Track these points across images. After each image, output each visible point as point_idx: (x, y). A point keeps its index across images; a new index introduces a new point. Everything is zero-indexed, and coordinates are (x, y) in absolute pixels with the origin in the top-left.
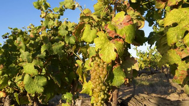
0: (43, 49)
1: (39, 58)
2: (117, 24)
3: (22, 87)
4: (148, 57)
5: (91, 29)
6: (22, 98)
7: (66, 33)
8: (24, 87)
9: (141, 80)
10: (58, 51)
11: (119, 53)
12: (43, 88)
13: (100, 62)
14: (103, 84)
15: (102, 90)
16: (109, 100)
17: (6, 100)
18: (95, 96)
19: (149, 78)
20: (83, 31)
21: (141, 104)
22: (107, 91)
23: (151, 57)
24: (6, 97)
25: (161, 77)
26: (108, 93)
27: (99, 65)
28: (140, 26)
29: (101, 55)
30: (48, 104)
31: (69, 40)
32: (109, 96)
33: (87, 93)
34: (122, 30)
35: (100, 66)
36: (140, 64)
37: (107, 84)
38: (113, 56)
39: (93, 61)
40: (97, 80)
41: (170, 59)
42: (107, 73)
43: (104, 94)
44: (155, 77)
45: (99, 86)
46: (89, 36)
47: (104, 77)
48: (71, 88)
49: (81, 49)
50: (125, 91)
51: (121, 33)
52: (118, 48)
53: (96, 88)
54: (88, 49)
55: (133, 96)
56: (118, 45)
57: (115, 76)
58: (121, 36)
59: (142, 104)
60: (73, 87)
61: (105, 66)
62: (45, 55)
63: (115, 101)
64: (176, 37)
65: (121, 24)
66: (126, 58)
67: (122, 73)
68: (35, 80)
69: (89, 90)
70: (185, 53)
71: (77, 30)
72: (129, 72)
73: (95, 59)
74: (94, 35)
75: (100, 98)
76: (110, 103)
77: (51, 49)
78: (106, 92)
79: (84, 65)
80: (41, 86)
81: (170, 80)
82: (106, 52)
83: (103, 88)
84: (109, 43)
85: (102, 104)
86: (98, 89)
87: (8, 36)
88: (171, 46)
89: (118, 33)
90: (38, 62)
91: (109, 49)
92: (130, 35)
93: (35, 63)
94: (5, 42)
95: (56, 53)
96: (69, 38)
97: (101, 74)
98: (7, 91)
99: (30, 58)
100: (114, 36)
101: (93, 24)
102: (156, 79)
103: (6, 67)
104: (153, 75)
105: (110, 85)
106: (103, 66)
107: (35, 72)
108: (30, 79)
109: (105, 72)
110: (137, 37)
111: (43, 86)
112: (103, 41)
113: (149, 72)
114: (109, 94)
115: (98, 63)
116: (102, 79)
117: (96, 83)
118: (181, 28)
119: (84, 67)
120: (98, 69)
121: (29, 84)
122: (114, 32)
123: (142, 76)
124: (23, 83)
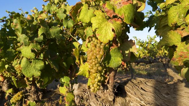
0: (40, 32)
1: (36, 42)
2: (116, 4)
3: (19, 70)
4: (148, 46)
5: (89, 9)
6: (20, 82)
7: (64, 17)
8: (21, 71)
9: (139, 70)
10: (56, 35)
11: (117, 33)
12: (40, 71)
13: (97, 42)
14: (99, 64)
15: (98, 71)
16: (106, 83)
17: (4, 83)
18: (92, 78)
19: (147, 68)
20: (80, 11)
21: (137, 87)
22: (104, 73)
23: (150, 47)
24: (4, 81)
25: (159, 67)
26: (104, 75)
27: (95, 46)
28: (140, 7)
29: (98, 35)
30: (46, 88)
31: (67, 24)
32: (105, 78)
33: (84, 75)
34: (121, 10)
35: (97, 47)
36: (139, 54)
37: (103, 65)
38: (111, 36)
39: (89, 42)
40: (94, 60)
41: (169, 41)
42: (104, 54)
43: (101, 76)
44: (153, 67)
45: (96, 66)
46: (86, 17)
47: (101, 57)
48: (69, 73)
49: (78, 30)
50: (123, 80)
51: (119, 12)
52: (116, 27)
53: (93, 69)
54: (85, 30)
55: (130, 80)
56: (116, 25)
57: (112, 57)
58: (120, 16)
59: (139, 87)
60: (71, 73)
61: (102, 47)
62: (42, 39)
63: (112, 83)
64: (177, 16)
65: (120, 3)
66: (124, 40)
67: (120, 55)
68: (32, 64)
69: (86, 71)
70: (186, 32)
71: (74, 9)
72: (127, 55)
73: (92, 40)
74: (92, 15)
75: (96, 80)
76: (106, 85)
77: (48, 32)
78: (102, 74)
79: (81, 46)
80: (38, 70)
81: (167, 69)
82: (103, 31)
83: (100, 68)
84: (106, 23)
85: (98, 85)
86: (94, 70)
87: (5, 20)
88: (172, 26)
89: (117, 13)
90: (35, 45)
91: (106, 29)
92: (129, 15)
93: (32, 46)
94: (2, 26)
95: (54, 37)
96: (67, 22)
97: (97, 54)
98: (5, 75)
99: (26, 41)
100: (112, 15)
101: (90, 4)
102: (154, 69)
103: (3, 51)
104: (151, 65)
105: (107, 66)
106: (100, 47)
107: (32, 55)
108: (27, 63)
109: (102, 53)
110: (136, 19)
111: (40, 70)
112: (100, 21)
113: (147, 61)
114: (106, 76)
115: (95, 43)
116: (99, 60)
117: (92, 63)
118: (183, 7)
119: (81, 49)
120: (95, 49)
121: (26, 67)
122: (112, 12)
123: (141, 65)
124: (20, 66)
